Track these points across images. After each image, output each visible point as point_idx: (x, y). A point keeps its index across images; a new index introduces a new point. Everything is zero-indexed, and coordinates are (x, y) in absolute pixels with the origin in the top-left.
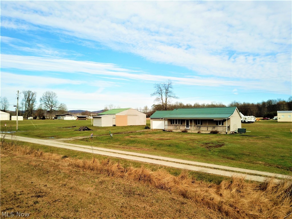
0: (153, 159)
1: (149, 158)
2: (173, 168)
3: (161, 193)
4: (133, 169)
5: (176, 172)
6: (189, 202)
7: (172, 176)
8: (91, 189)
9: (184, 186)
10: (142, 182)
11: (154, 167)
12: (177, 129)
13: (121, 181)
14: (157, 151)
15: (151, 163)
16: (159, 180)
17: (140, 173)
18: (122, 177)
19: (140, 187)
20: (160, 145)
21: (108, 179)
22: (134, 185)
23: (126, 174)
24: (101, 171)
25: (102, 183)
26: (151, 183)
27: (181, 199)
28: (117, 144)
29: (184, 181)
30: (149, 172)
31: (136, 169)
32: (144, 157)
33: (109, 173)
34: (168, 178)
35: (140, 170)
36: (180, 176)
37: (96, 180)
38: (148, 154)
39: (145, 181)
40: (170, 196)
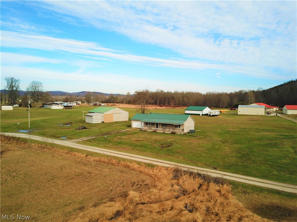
0: (131, 156)
1: (129, 156)
2: (139, 162)
3: (133, 172)
4: (122, 162)
5: (139, 163)
6: (142, 174)
7: (138, 165)
8: (108, 171)
9: (142, 169)
10: (126, 168)
11: (131, 161)
12: (150, 129)
13: (118, 167)
14: (134, 150)
15: (130, 159)
16: (133, 167)
17: (125, 164)
18: (118, 166)
19: (125, 169)
20: (136, 146)
21: (112, 167)
22: (123, 169)
23: (120, 165)
24: (109, 163)
25: (111, 168)
26: (130, 168)
27: (140, 173)
28: (110, 145)
29: (142, 167)
30: (129, 164)
31: (123, 162)
32: (127, 156)
33: (113, 164)
34: (136, 166)
35: (125, 163)
36: (141, 165)
37: (108, 167)
38: (129, 153)
39: (127, 167)
40: (136, 173)
